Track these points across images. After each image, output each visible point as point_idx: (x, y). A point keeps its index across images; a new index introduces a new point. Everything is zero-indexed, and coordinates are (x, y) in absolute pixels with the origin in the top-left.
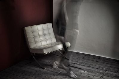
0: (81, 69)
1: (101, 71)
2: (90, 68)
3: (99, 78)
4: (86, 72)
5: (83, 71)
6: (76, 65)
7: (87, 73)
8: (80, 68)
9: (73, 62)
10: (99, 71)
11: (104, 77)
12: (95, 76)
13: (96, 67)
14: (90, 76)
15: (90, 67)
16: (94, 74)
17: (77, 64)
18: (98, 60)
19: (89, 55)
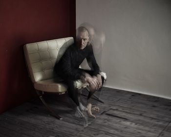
0: (126, 119)
1: (160, 123)
2: (141, 118)
3: (157, 135)
4: (134, 124)
5: (128, 123)
6: (115, 112)
7: (136, 126)
8: (123, 117)
9: (112, 108)
10: (156, 123)
11: (166, 134)
12: (149, 131)
13: (151, 116)
14: (140, 131)
15: (141, 115)
16: (147, 128)
17: (117, 110)
18: (155, 104)
19: (140, 94)
